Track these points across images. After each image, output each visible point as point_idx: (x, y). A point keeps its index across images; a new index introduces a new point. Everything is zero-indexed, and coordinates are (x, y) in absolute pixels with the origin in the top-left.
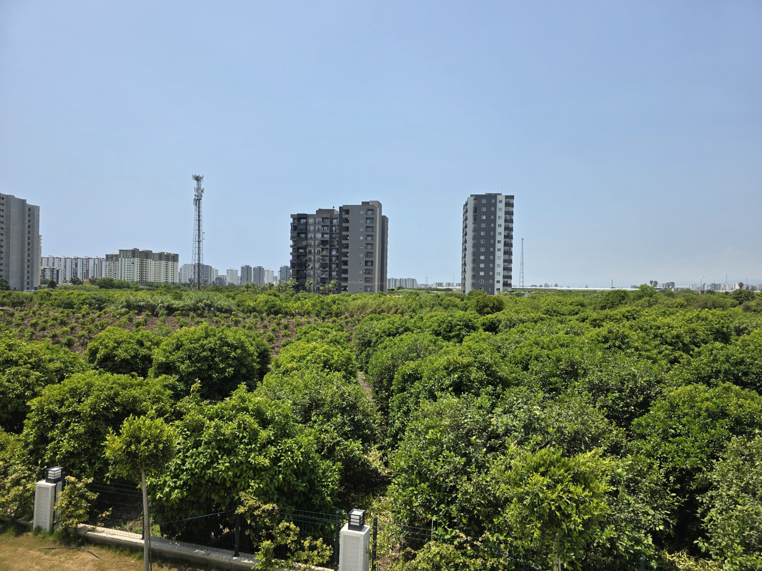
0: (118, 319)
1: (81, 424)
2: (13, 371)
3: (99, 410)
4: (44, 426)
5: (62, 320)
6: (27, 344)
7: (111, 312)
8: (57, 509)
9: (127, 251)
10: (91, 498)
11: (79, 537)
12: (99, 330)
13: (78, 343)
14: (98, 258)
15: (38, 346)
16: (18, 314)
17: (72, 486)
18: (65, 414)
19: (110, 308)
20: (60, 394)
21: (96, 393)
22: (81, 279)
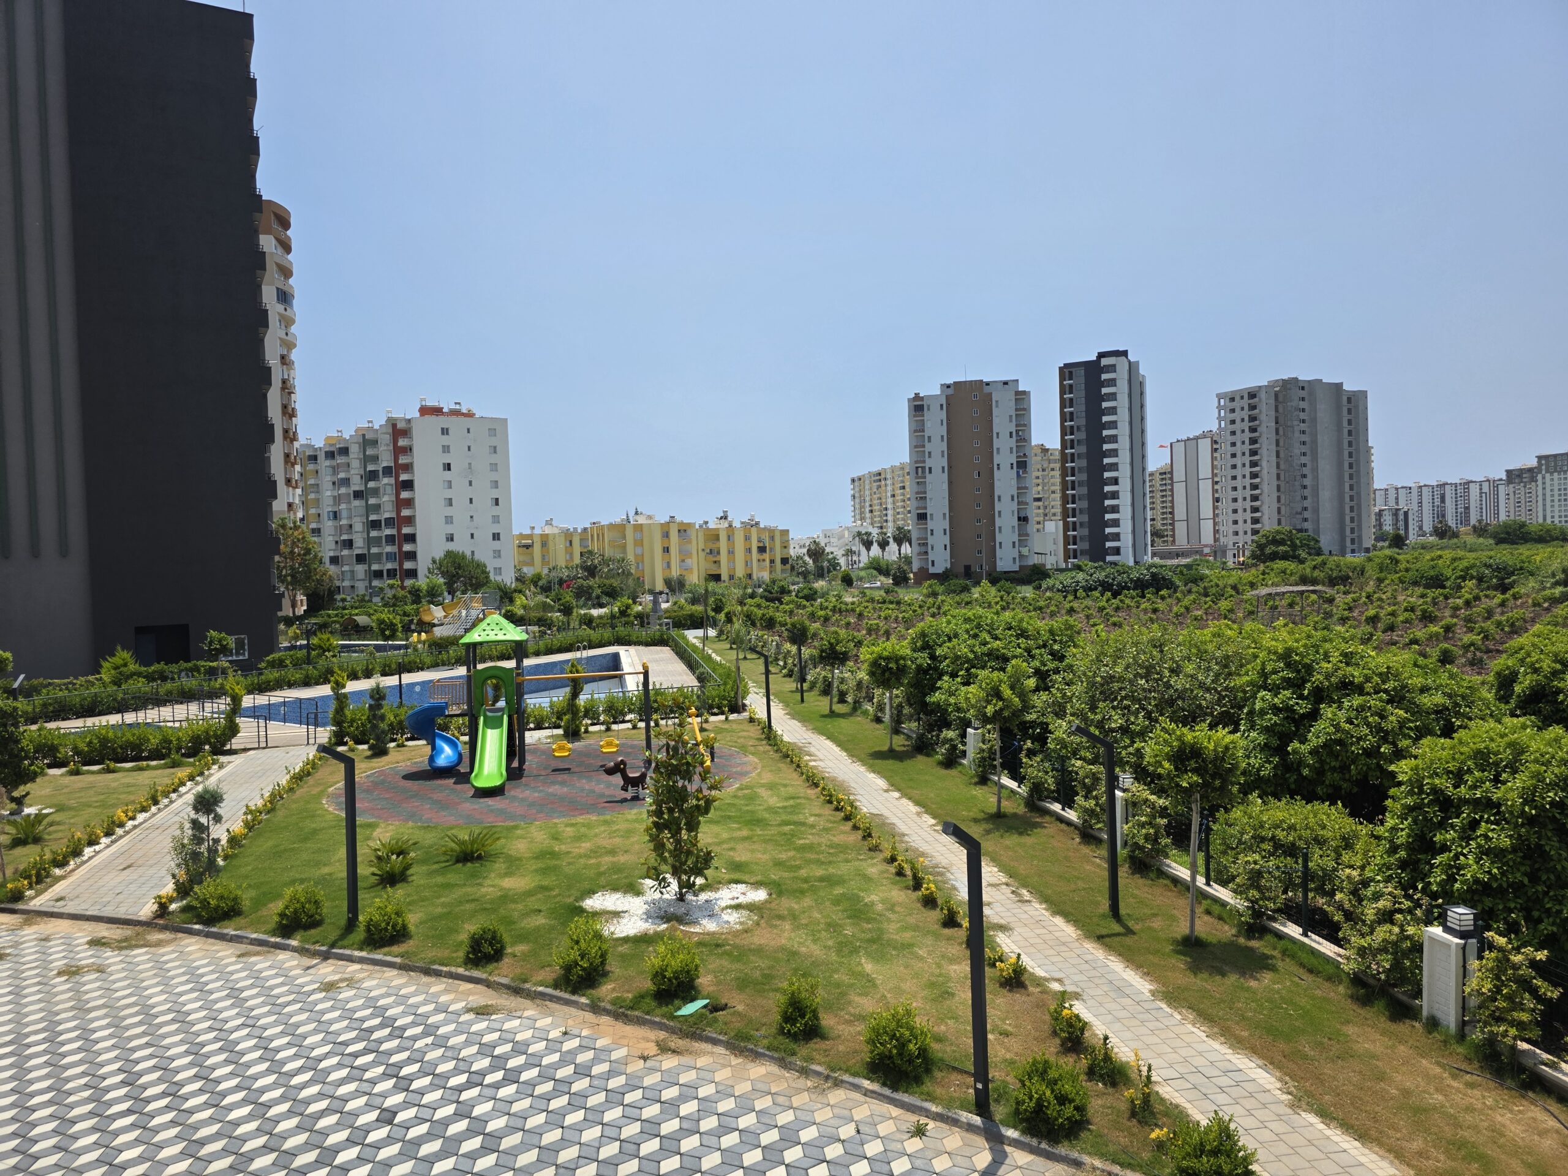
0: (1548, 610)
1: (1503, 829)
2: (1355, 703)
3: (1543, 806)
4: (1425, 818)
5: (1424, 611)
6: (1377, 654)
7: (1528, 596)
8: (1470, 994)
9: (1555, 456)
10: (1545, 994)
11: (1522, 1069)
12: (1505, 633)
13: (1463, 660)
14: (1488, 481)
15: (1399, 659)
16: (1340, 599)
17: (1500, 955)
18: (1466, 802)
19: (1527, 587)
20: (1454, 759)
21: (1534, 767)
22: (1454, 526)
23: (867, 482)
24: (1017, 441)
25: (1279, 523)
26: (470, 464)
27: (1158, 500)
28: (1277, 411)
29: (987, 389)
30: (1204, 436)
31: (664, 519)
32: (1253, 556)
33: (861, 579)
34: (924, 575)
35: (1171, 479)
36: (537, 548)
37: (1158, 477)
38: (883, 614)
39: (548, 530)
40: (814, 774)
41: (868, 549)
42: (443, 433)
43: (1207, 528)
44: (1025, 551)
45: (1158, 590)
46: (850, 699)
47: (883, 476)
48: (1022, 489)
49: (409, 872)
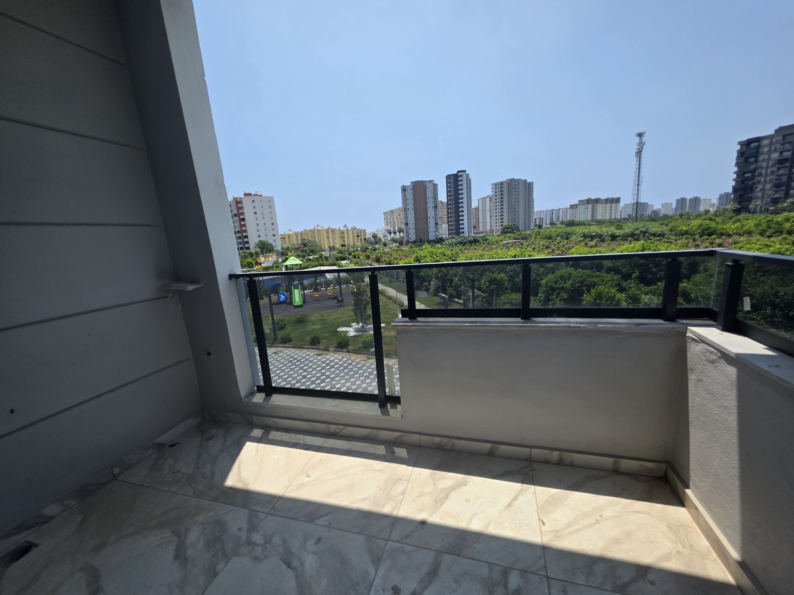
0: (578, 244)
1: (566, 294)
3: (575, 287)
5: (547, 246)
7: (574, 240)
9: (583, 200)
12: (567, 250)
14: (565, 208)
16: (525, 244)
18: (557, 288)
19: (573, 238)
20: (555, 278)
21: (573, 278)
22: (555, 222)
23: (389, 214)
24: (434, 200)
25: (508, 223)
26: (263, 212)
27: (475, 217)
28: (508, 188)
29: (424, 183)
30: (487, 197)
31: (326, 227)
32: (501, 232)
33: (389, 244)
34: (408, 242)
35: (478, 210)
36: (287, 238)
37: (474, 210)
38: (398, 254)
39: (290, 233)
40: (390, 296)
41: (390, 235)
42: (253, 202)
43: (488, 225)
44: (437, 234)
45: (476, 243)
46: (395, 277)
47: (393, 212)
48: (436, 215)
49: (286, 326)
